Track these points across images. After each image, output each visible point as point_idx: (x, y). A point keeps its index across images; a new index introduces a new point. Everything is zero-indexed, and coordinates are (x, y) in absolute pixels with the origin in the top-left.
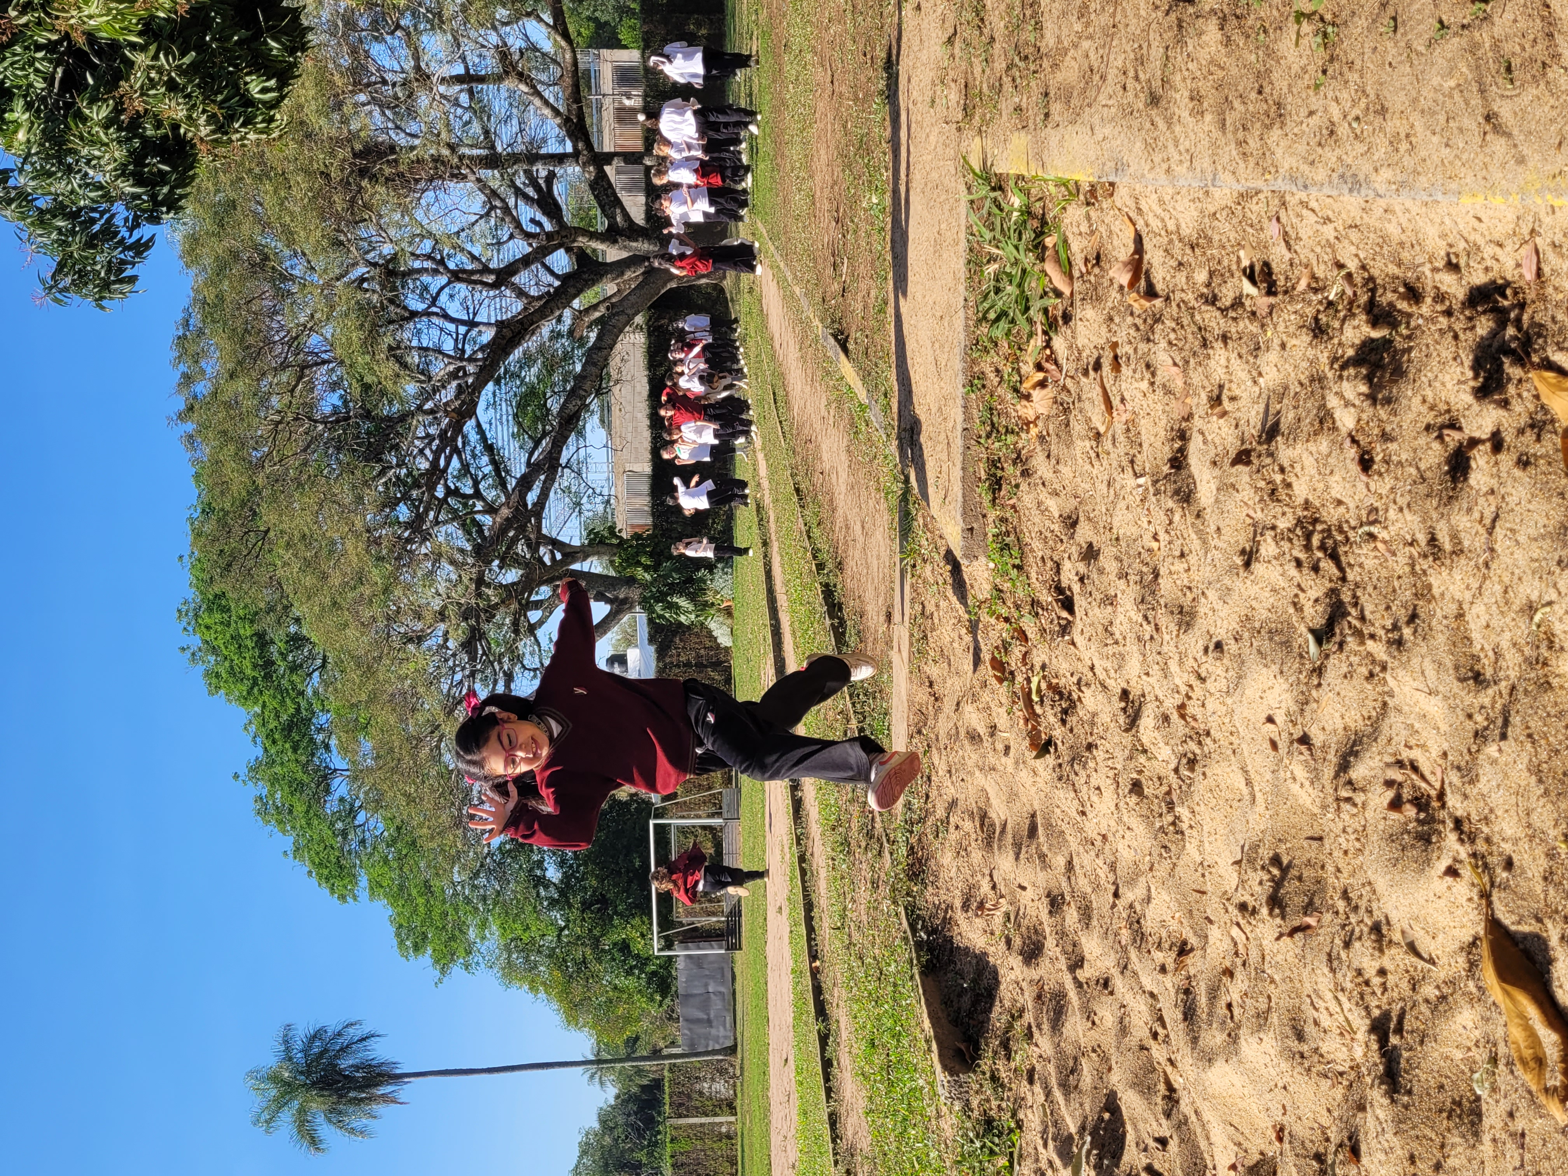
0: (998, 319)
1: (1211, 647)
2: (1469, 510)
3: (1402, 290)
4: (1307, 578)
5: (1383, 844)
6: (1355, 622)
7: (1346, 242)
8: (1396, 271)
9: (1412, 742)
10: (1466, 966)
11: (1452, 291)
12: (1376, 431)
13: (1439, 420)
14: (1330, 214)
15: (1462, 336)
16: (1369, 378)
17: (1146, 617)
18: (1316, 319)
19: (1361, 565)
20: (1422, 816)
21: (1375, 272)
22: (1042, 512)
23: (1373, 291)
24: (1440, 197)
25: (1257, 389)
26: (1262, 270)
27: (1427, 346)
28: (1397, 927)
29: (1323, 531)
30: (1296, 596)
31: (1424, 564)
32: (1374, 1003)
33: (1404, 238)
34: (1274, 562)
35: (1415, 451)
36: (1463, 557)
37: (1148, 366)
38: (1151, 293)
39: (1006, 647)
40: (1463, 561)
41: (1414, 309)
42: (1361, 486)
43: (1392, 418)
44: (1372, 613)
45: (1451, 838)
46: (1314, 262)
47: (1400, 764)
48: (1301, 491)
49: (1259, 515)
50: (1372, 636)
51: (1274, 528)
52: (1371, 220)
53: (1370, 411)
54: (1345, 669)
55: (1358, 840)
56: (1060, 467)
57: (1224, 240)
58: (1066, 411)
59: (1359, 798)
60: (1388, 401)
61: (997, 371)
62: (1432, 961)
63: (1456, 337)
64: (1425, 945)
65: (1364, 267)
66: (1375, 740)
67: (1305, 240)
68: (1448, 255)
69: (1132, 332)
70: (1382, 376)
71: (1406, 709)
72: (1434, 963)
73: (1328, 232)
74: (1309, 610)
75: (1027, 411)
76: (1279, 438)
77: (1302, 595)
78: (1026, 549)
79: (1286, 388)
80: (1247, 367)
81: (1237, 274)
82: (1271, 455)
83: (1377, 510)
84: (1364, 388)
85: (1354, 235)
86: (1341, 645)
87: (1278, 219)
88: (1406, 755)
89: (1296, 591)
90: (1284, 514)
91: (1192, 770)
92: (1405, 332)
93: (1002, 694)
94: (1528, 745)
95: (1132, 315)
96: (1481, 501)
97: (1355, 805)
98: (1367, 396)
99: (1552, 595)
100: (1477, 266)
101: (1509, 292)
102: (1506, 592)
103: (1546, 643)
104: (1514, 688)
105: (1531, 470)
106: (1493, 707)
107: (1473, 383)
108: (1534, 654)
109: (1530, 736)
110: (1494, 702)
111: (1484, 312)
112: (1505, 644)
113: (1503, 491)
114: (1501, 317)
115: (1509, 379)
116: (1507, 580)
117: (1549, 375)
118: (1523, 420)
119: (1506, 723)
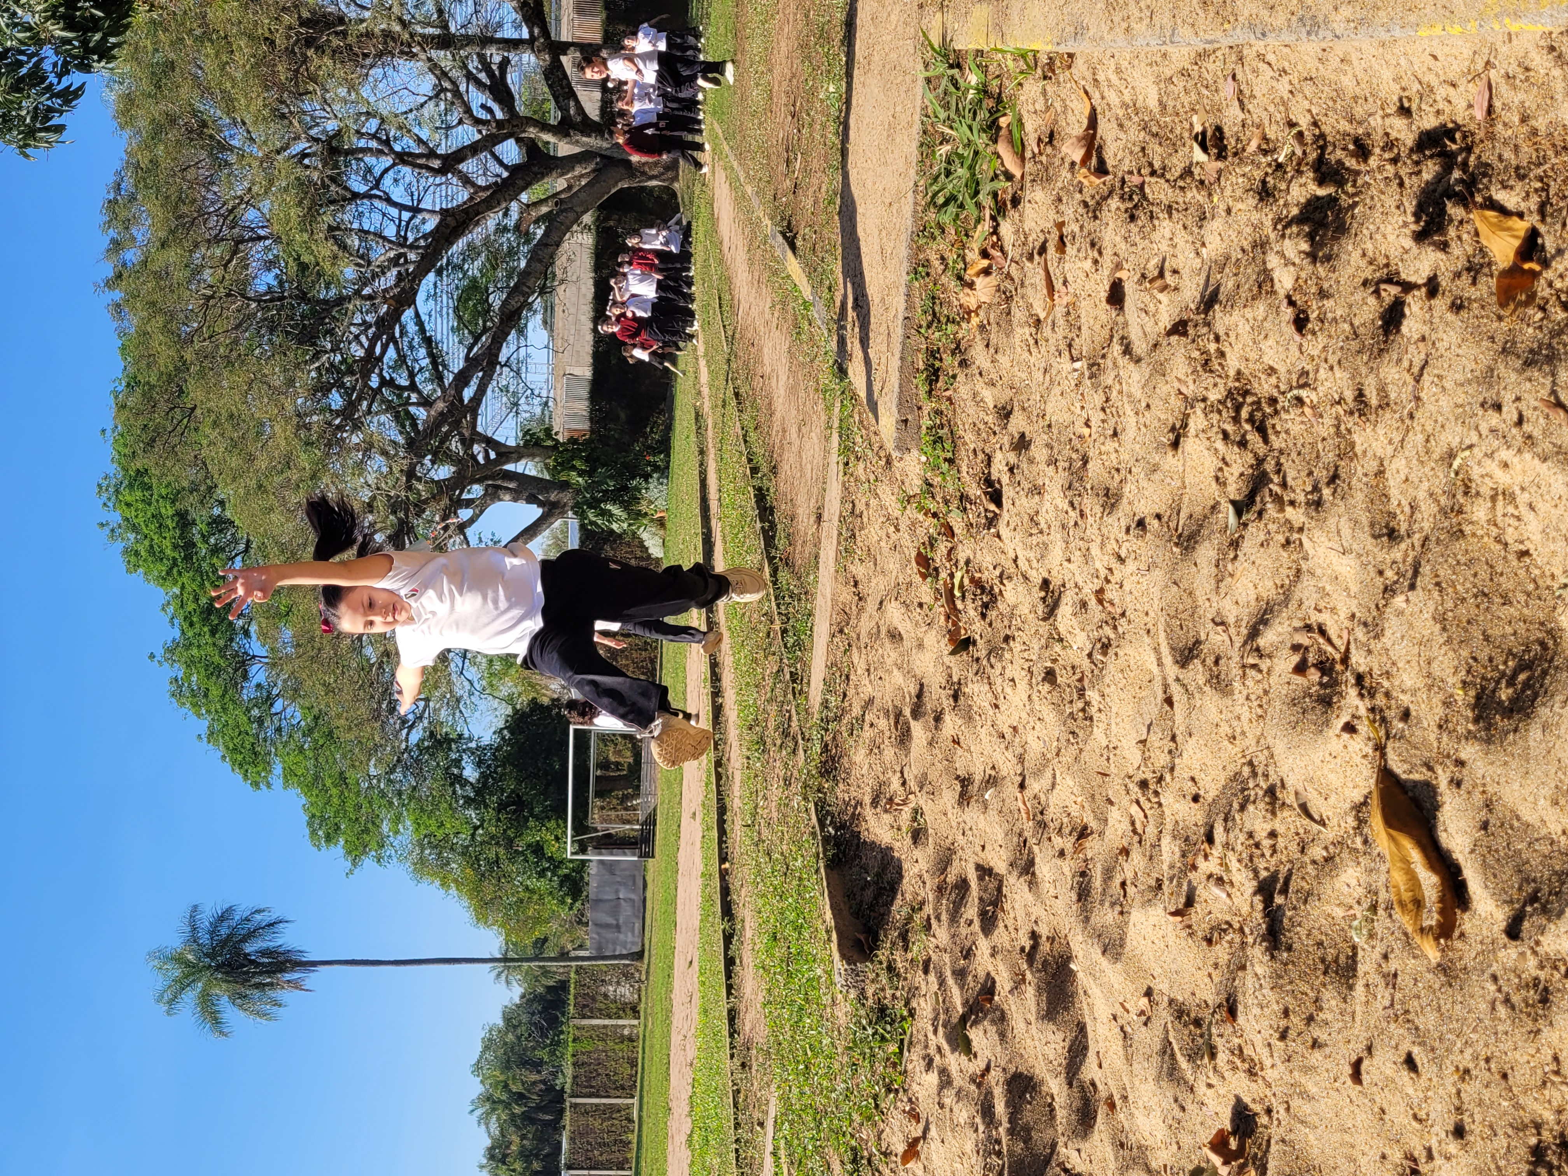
0: (946, 203)
1: (1133, 526)
2: (1399, 361)
3: (1351, 147)
4: (1233, 453)
5: (1285, 708)
6: (1276, 489)
7: (1299, 97)
8: (1348, 128)
9: (1322, 605)
10: (1355, 824)
11: (1401, 136)
12: (1314, 290)
13: (1378, 275)
14: (1286, 65)
15: (1407, 182)
16: (1311, 237)
17: (1072, 504)
18: (1264, 182)
19: (1287, 432)
20: (1325, 679)
21: (1326, 129)
22: (977, 404)
23: (1323, 148)
24: (1397, 33)
25: (1199, 261)
26: (1214, 135)
27: (1372, 198)
28: (1291, 790)
29: (1253, 403)
30: (1221, 469)
31: (1350, 422)
32: (1262, 865)
33: (1358, 91)
34: (1201, 435)
35: (1350, 306)
36: (1388, 410)
37: (1093, 245)
38: (1102, 170)
39: (932, 542)
40: (1388, 415)
41: (1362, 167)
42: (1294, 349)
43: (1331, 275)
44: (1294, 479)
45: (1353, 692)
46: (1266, 122)
47: (1308, 628)
48: (1233, 363)
49: (1191, 389)
50: (1292, 503)
51: (1204, 400)
52: (1327, 72)
53: (1310, 268)
54: (1262, 537)
55: (1260, 706)
56: (999, 357)
57: (1178, 105)
58: (1009, 299)
59: (1264, 664)
60: (1328, 258)
61: (943, 258)
62: (1322, 823)
63: (1401, 184)
64: (1317, 806)
65: (1315, 124)
66: (1286, 606)
67: (1259, 98)
68: (1401, 99)
69: (1081, 211)
70: (1325, 235)
71: (1319, 572)
72: (1324, 825)
73: (1283, 86)
74: (1232, 484)
75: (970, 300)
76: (1217, 307)
77: (1225, 468)
78: (959, 442)
79: (1228, 257)
80: (1190, 239)
81: (1189, 141)
82: (1208, 324)
83: (1307, 373)
84: (1305, 246)
85: (1308, 88)
86: (1260, 514)
87: (1234, 77)
88: (1315, 618)
89: (1221, 464)
90: (1215, 385)
91: (1105, 654)
92: (1351, 190)
93: (925, 591)
94: (1436, 594)
95: (1081, 192)
96: (1412, 349)
97: (1260, 671)
98: (1308, 254)
99: (1473, 438)
100: (1428, 109)
101: (1458, 136)
102: (1427, 441)
103: (1462, 490)
104: (1426, 539)
105: (1464, 314)
106: (1404, 561)
107: (1413, 228)
108: (1450, 503)
109: (1438, 584)
110: (1406, 556)
111: (1432, 156)
112: (1422, 496)
113: (1434, 337)
114: (1448, 161)
115: (1451, 220)
116: (1429, 429)
117: (1491, 214)
118: (1461, 263)
119: (1416, 574)
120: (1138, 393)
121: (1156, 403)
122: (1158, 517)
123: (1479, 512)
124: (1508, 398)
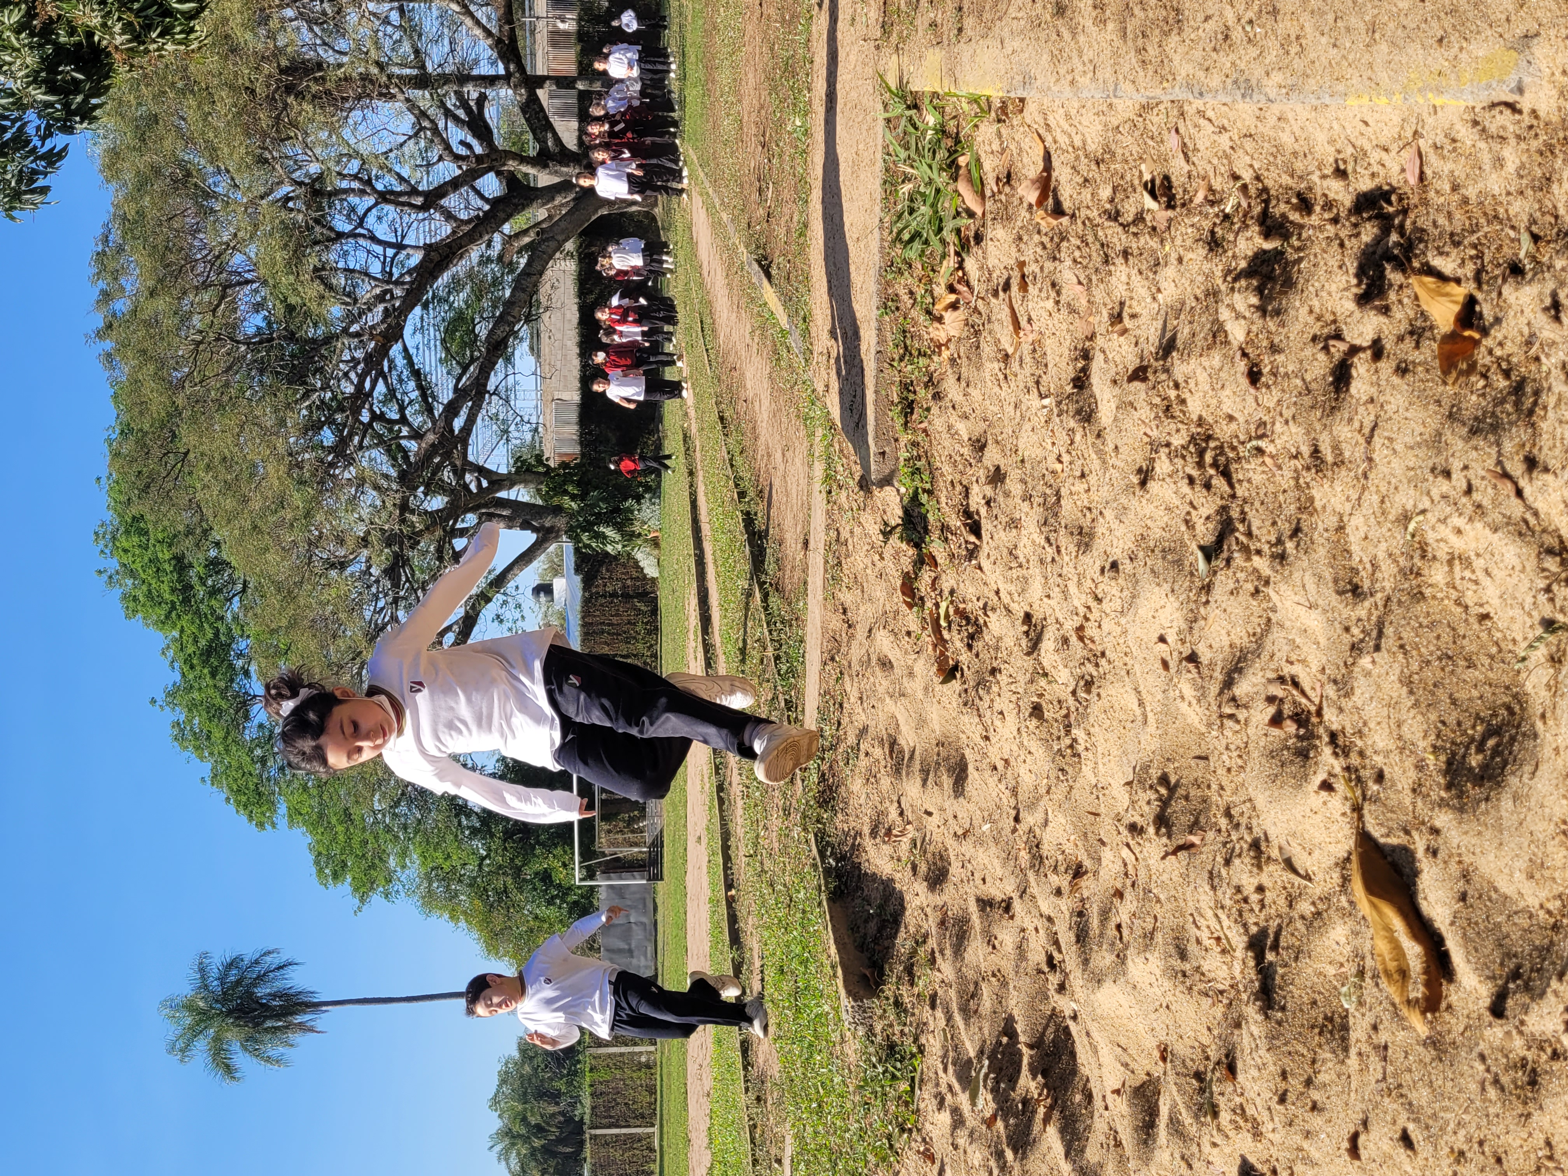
0: (911, 240)
1: (1108, 567)
2: (1350, 420)
3: (1294, 200)
4: (1199, 495)
5: (1264, 761)
6: (1242, 538)
7: (1240, 152)
8: (1289, 181)
9: (1294, 657)
10: (1340, 881)
11: (1339, 197)
12: (1265, 343)
13: (1326, 330)
14: (1225, 122)
15: (1347, 242)
16: (1259, 290)
17: (1048, 540)
18: (1213, 233)
19: (1249, 481)
20: (1302, 732)
21: (1269, 183)
22: (952, 436)
23: (1267, 202)
24: (1327, 100)
25: (1156, 306)
26: (1162, 184)
27: (1315, 255)
28: (1275, 844)
29: (1215, 448)
30: (1188, 513)
31: (1307, 477)
32: (1252, 920)
33: (1297, 147)
34: (1168, 480)
35: (1301, 362)
36: (1343, 468)
37: (1054, 285)
38: (1058, 211)
39: (916, 572)
40: (1344, 473)
41: (1306, 221)
42: (1250, 400)
43: (1281, 330)
44: (1259, 528)
45: (1326, 749)
46: (1212, 174)
47: (1281, 679)
48: (1195, 407)
49: (1154, 434)
50: (1259, 552)
51: (1168, 445)
52: (1266, 129)
53: (1260, 323)
54: (1231, 585)
55: (1240, 756)
56: (970, 390)
57: (1127, 154)
58: (977, 333)
59: (1242, 715)
60: (1278, 312)
61: (911, 292)
62: (1308, 877)
63: (1342, 245)
64: (1301, 860)
65: (1258, 178)
66: (1259, 656)
67: (1203, 152)
68: (1336, 161)
69: (1039, 250)
70: (1273, 288)
71: (1288, 624)
72: (1310, 880)
73: (1224, 141)
74: (1200, 528)
75: (939, 333)
76: (1174, 354)
77: (1194, 513)
78: (937, 473)
79: (1183, 304)
80: (1146, 283)
81: (1139, 189)
82: (1167, 371)
83: (1265, 424)
84: (1254, 300)
85: (1249, 144)
86: (1228, 561)
87: (1177, 131)
88: (1287, 670)
89: (1188, 508)
90: (1178, 431)
91: (1088, 692)
92: (1296, 243)
93: (911, 620)
94: (1401, 657)
95: (1040, 234)
96: (1361, 410)
97: (1238, 721)
98: (1258, 308)
99: (1426, 503)
100: (1363, 172)
101: (1394, 198)
102: (1382, 502)
103: (1419, 552)
104: (1388, 599)
105: (1409, 377)
106: (1369, 620)
107: (1355, 290)
108: (1409, 565)
109: (1402, 647)
110: (1370, 614)
111: (1369, 219)
112: (1381, 555)
113: (1382, 399)
114: (1386, 223)
115: (1391, 285)
116: (1383, 490)
117: (1429, 280)
118: (1404, 327)
119: (1380, 634)
121: (1123, 446)
122: (1131, 559)
123: (1437, 575)
124: (1456, 465)
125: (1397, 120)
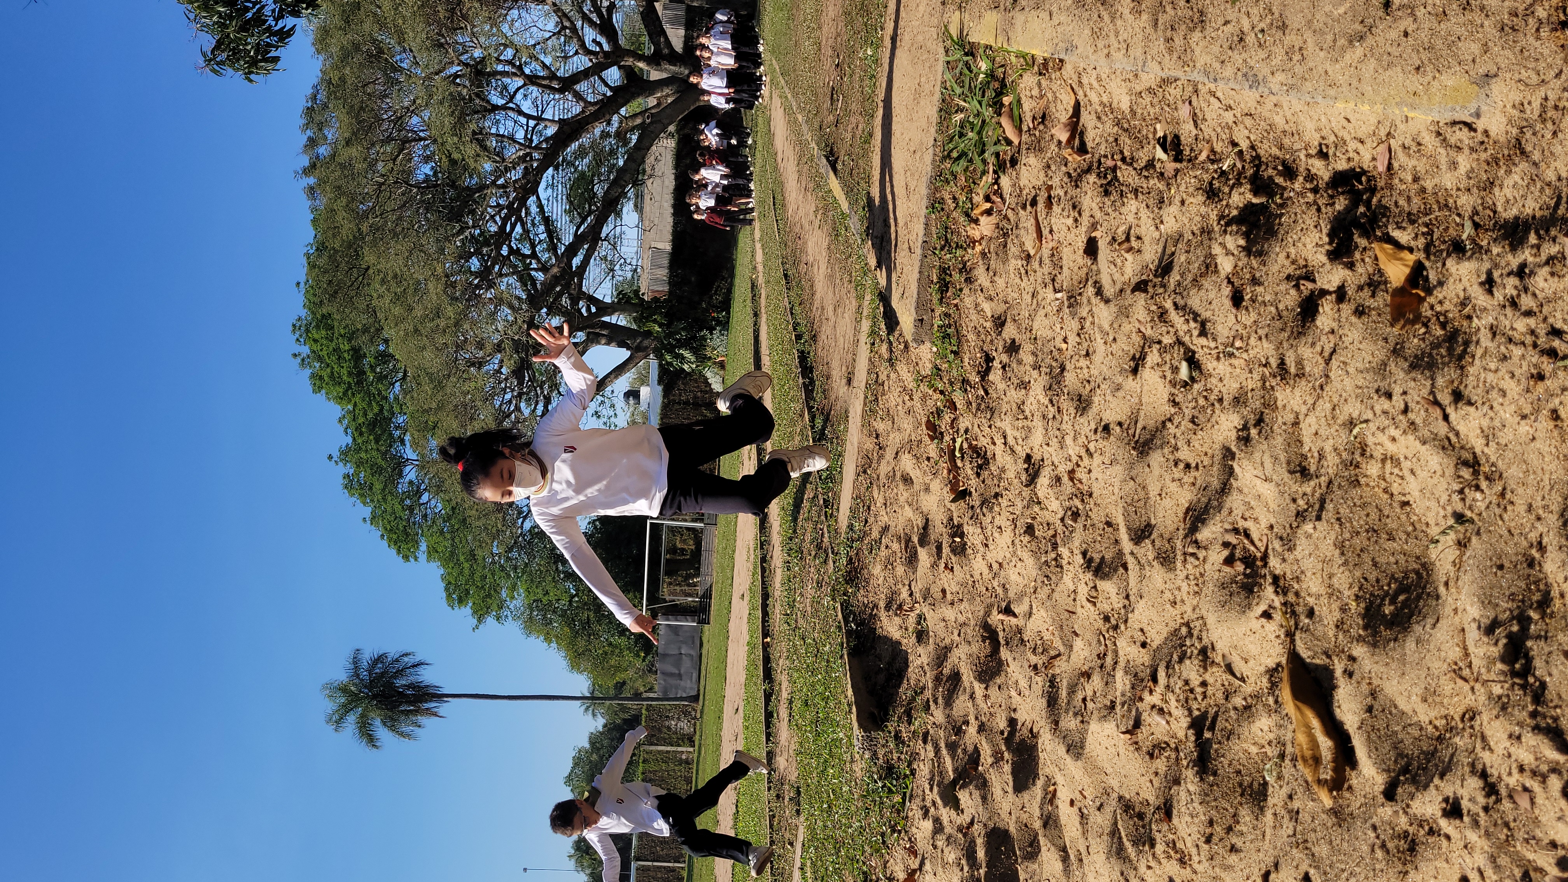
0: (959, 158)
1: (1100, 429)
2: (1313, 344)
3: (1280, 168)
5: (1216, 589)
7: (1241, 127)
8: (1278, 153)
9: (1247, 515)
10: (1269, 685)
11: (1320, 173)
12: (1248, 276)
13: (1298, 272)
14: (1232, 103)
15: (1323, 209)
16: (1246, 235)
17: (1051, 401)
18: (1211, 184)
20: (1248, 571)
21: (1262, 152)
22: (978, 312)
23: (1258, 167)
24: (1319, 99)
25: (1158, 233)
26: (1173, 141)
27: (1296, 214)
28: (1220, 652)
31: (1273, 382)
32: (1195, 706)
33: (1287, 128)
34: (1156, 368)
35: (1276, 294)
36: (1304, 379)
37: (1074, 207)
38: (1082, 150)
39: (939, 413)
40: (1303, 383)
41: (1288, 184)
42: (1231, 317)
43: (1262, 267)
45: (1270, 590)
46: (1215, 139)
47: (1236, 531)
49: (1149, 332)
51: (1159, 342)
52: (1263, 111)
53: (1245, 260)
55: (1197, 585)
56: (996, 278)
57: (1146, 114)
58: (1006, 235)
59: (1201, 554)
60: (1260, 254)
61: (954, 198)
62: (1242, 679)
63: (1319, 210)
64: (1239, 667)
65: (1253, 147)
66: (1220, 512)
67: (1210, 122)
68: (1320, 145)
69: (1066, 179)
70: (1258, 234)
71: (1246, 490)
72: (1244, 681)
73: (1229, 117)
75: (975, 232)
76: (1171, 274)
78: (963, 340)
79: (1181, 235)
80: (1152, 216)
81: (1152, 142)
82: (1163, 286)
83: (1241, 336)
84: (1242, 242)
85: (1248, 121)
87: (1190, 103)
88: (1241, 524)
90: (1168, 332)
91: (1075, 520)
92: (1279, 201)
93: (932, 449)
94: (1337, 526)
95: (1066, 165)
96: (1323, 338)
97: (1198, 559)
98: (1244, 248)
99: (1369, 415)
100: (1341, 156)
101: (1364, 179)
102: (1334, 409)
103: (1359, 451)
104: (1330, 482)
105: (1365, 319)
106: (1313, 495)
107: (1327, 247)
108: (1350, 458)
109: (1338, 519)
110: (1314, 491)
111: (1343, 193)
112: (1328, 448)
113: (1341, 332)
114: (1356, 199)
115: (1357, 247)
116: (1335, 400)
117: (1388, 246)
118: (1364, 279)
119: (1322, 508)
120: (1106, 327)
121: (1122, 339)
122: (1120, 424)
123: (1372, 469)
124: (1397, 390)
125: (1373, 120)
